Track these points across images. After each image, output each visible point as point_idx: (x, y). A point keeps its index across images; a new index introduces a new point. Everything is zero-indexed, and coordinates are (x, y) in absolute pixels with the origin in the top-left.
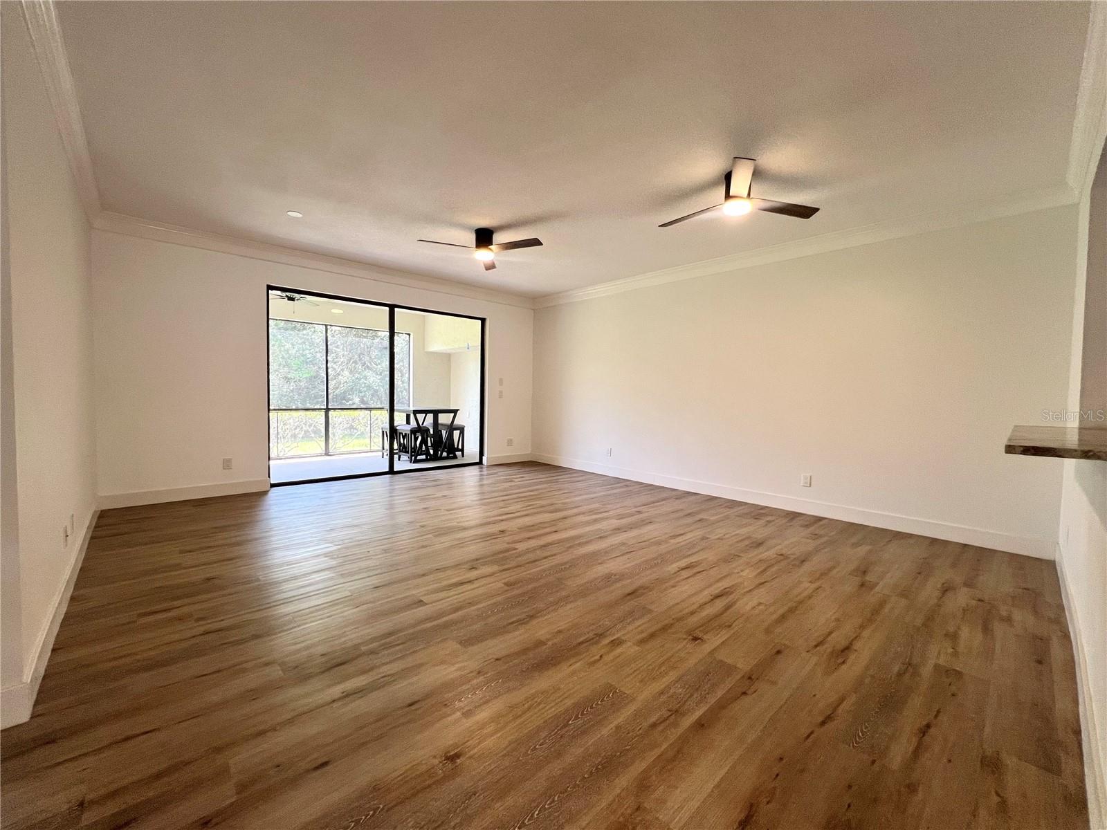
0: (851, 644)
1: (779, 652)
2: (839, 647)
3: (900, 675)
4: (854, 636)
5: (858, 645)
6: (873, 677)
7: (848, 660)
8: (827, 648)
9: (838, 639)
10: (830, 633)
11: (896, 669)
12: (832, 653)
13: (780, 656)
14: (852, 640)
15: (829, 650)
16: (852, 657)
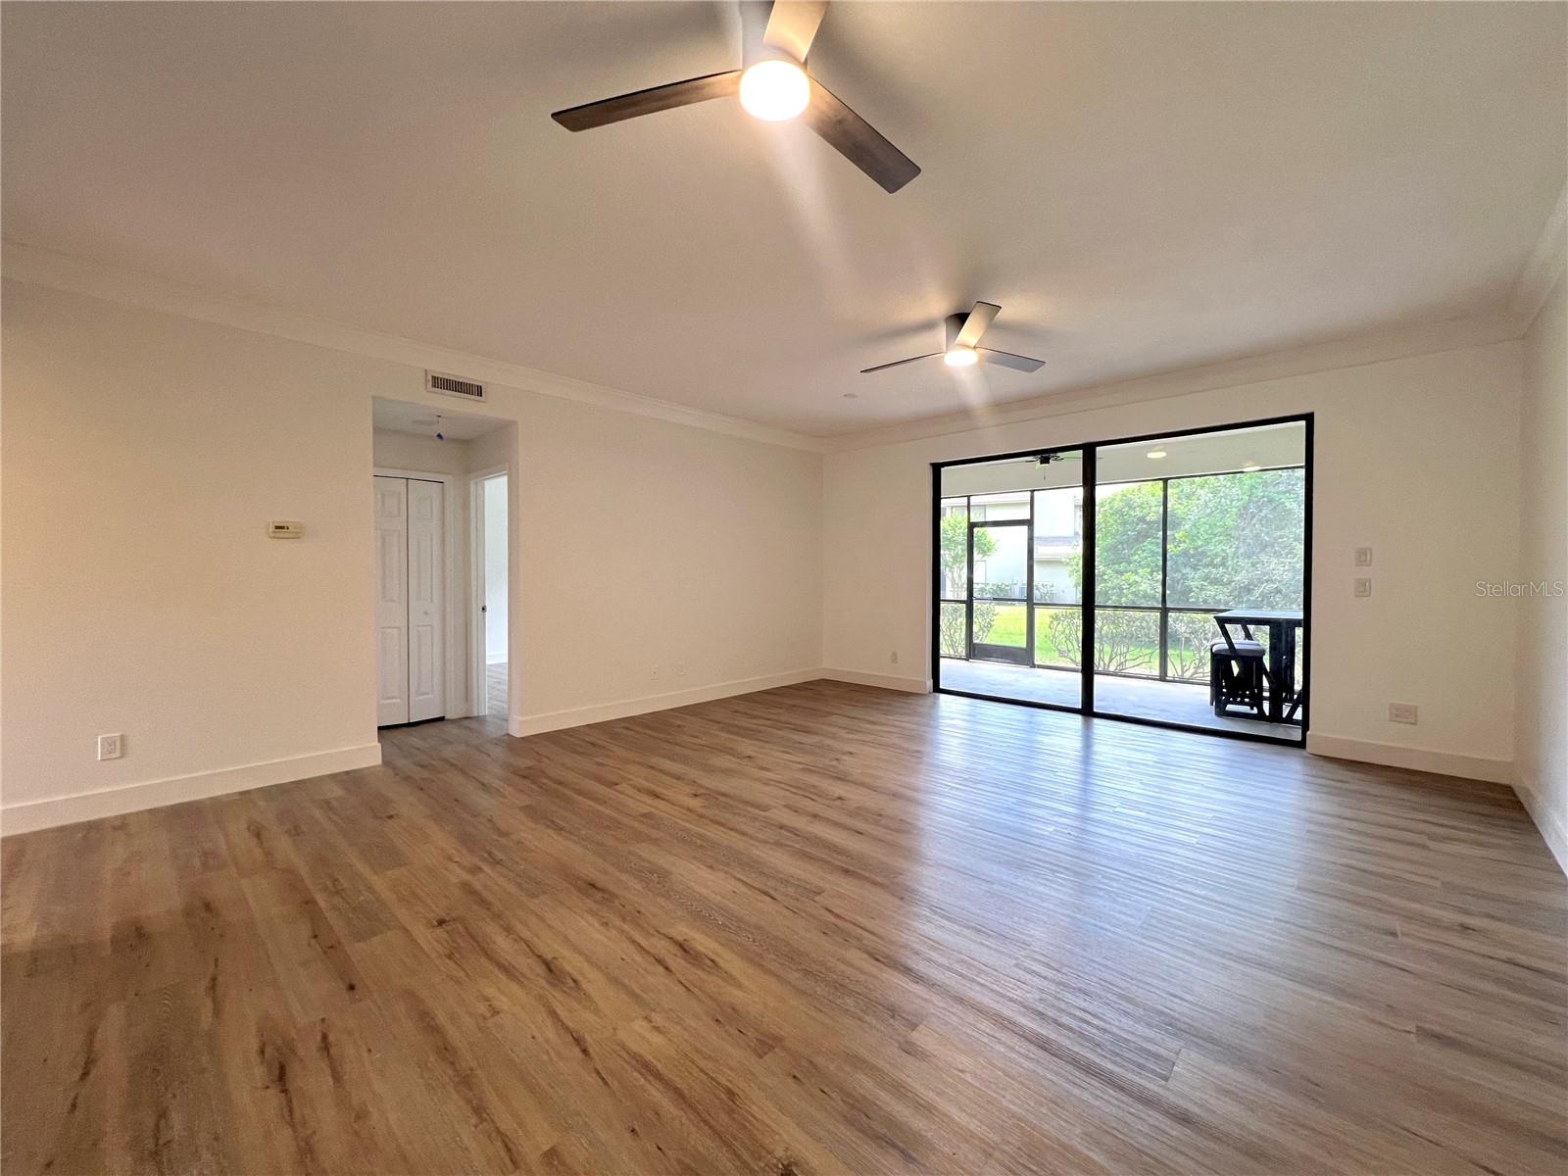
0: (285, 1091)
1: (352, 988)
2: (294, 1070)
3: (163, 1114)
4: (297, 1114)
5: (273, 1098)
6: (203, 1071)
7: (259, 1060)
8: (309, 1049)
9: (312, 1080)
10: (337, 1078)
11: (177, 1119)
12: (293, 1051)
13: (343, 987)
14: (290, 1102)
15: (301, 1052)
16: (259, 1071)
